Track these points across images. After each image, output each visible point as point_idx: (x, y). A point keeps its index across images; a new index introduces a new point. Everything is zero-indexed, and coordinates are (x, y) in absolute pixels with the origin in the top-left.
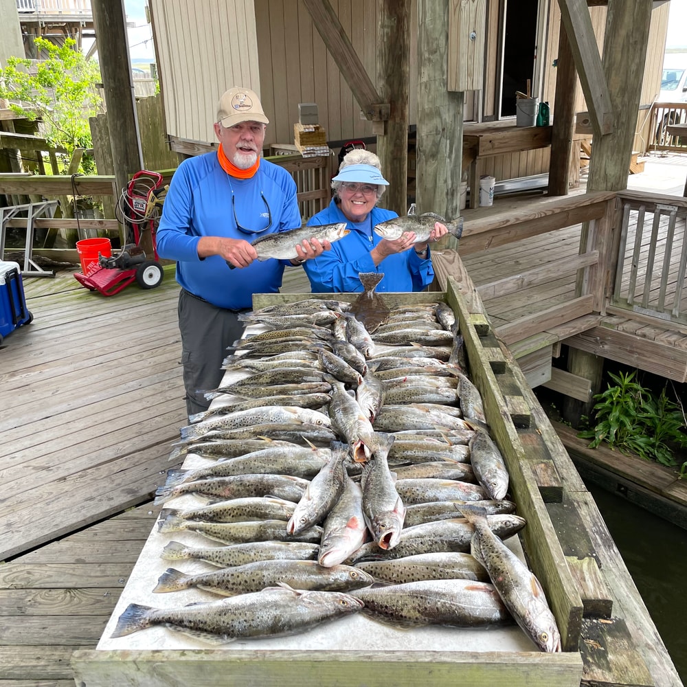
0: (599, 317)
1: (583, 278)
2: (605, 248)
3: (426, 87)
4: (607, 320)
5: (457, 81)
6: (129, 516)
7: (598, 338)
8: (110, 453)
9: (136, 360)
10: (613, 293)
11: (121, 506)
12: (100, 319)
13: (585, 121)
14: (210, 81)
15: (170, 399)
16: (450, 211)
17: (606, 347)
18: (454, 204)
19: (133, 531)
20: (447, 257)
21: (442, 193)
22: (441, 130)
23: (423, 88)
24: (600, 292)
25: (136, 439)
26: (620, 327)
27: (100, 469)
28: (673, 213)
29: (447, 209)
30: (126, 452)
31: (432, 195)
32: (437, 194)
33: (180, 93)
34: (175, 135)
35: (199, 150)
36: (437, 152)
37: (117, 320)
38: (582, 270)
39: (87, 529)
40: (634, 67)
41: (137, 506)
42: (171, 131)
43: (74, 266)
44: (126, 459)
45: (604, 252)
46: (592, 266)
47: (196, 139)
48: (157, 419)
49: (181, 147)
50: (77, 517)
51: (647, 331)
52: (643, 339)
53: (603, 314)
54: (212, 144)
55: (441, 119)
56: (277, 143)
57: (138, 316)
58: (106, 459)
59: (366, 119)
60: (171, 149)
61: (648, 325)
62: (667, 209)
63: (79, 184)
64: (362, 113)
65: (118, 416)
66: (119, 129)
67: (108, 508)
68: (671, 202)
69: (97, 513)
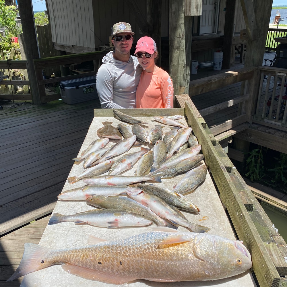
0: (249, 124)
1: (242, 106)
2: (252, 93)
3: (174, 13)
4: (253, 126)
5: (190, 11)
6: (32, 225)
7: (248, 134)
8: (23, 193)
9: (37, 146)
10: (255, 113)
11: (28, 221)
12: (21, 126)
13: (245, 34)
14: (71, 17)
15: (53, 165)
16: (185, 76)
17: (252, 138)
18: (187, 72)
19: (33, 234)
20: (184, 98)
21: (181, 67)
22: (181, 36)
23: (173, 14)
24: (249, 113)
25: (36, 186)
26: (259, 128)
27: (18, 201)
28: (284, 77)
29: (184, 75)
30: (32, 192)
31: (177, 68)
32: (179, 67)
33: (58, 23)
34: (56, 42)
35: (66, 48)
36: (180, 46)
37: (29, 127)
38: (242, 103)
39: (11, 233)
40: (267, 8)
41: (36, 220)
42: (54, 40)
43: (10, 102)
44: (31, 196)
45: (252, 95)
46: (246, 101)
47: (65, 44)
48: (46, 175)
49: (59, 47)
50: (7, 227)
51: (270, 130)
52: (269, 134)
53: (251, 123)
54: (73, 46)
55: (182, 30)
56: (101, 45)
57: (38, 125)
58: (22, 196)
59: (142, 33)
60: (54, 49)
61: (271, 128)
62: (281, 75)
63: (11, 64)
64: (140, 31)
65: (28, 174)
66: (28, 38)
67: (22, 222)
68: (283, 71)
69: (16, 224)
